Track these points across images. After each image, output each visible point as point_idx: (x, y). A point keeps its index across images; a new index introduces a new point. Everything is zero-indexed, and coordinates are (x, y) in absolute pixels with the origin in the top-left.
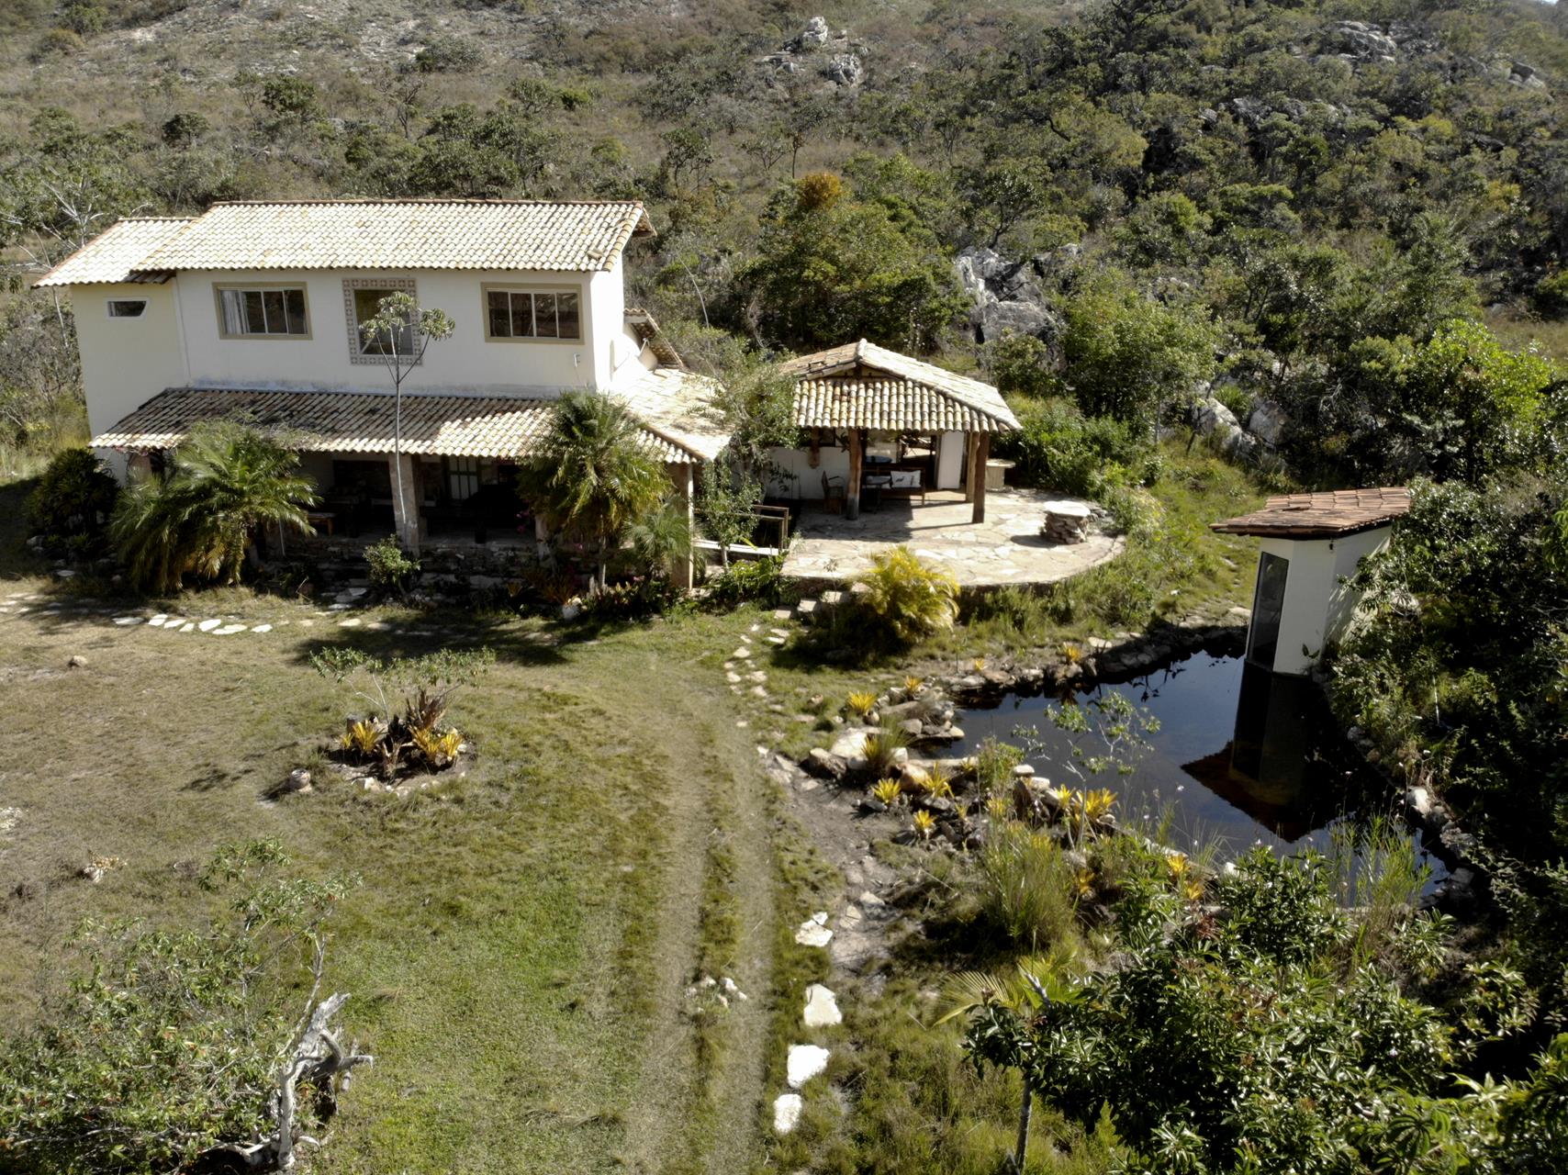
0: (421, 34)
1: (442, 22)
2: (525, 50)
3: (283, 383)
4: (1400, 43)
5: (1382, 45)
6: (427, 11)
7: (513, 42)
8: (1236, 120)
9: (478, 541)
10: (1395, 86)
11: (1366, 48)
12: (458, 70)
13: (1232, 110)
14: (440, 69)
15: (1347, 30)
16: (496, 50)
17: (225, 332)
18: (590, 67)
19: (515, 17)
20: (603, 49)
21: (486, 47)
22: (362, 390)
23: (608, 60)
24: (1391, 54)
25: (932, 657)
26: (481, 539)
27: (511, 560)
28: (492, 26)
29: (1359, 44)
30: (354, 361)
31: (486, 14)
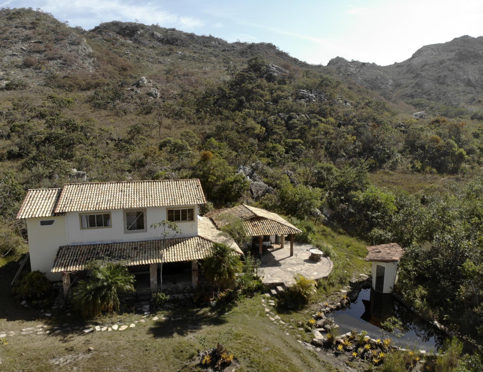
0: (6, 77)
1: (12, 73)
2: (42, 82)
3: (101, 241)
4: (316, 96)
5: (312, 97)
6: (6, 69)
7: (38, 79)
8: (282, 120)
9: (174, 284)
10: (318, 109)
11: (308, 97)
12: (21, 89)
13: (280, 116)
14: (14, 89)
15: (302, 93)
16: (33, 82)
17: (82, 228)
18: (67, 89)
19: (38, 71)
20: (71, 83)
21: (29, 81)
22: (127, 241)
23: (73, 86)
24: (314, 99)
25: (313, 303)
26: (175, 283)
27: (184, 288)
28: (30, 74)
29: (306, 96)
30: (125, 233)
31: (27, 70)
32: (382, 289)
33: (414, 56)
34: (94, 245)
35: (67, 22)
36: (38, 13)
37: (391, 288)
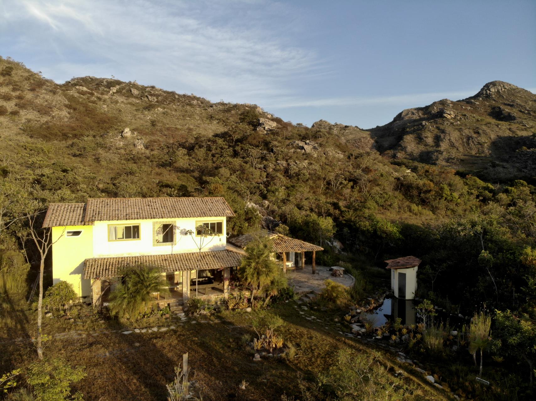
3: (129, 254)
17: (109, 240)
30: (154, 245)
32: (405, 297)
33: (395, 120)
34: (122, 258)
35: (41, 72)
36: (9, 62)
37: (413, 293)
